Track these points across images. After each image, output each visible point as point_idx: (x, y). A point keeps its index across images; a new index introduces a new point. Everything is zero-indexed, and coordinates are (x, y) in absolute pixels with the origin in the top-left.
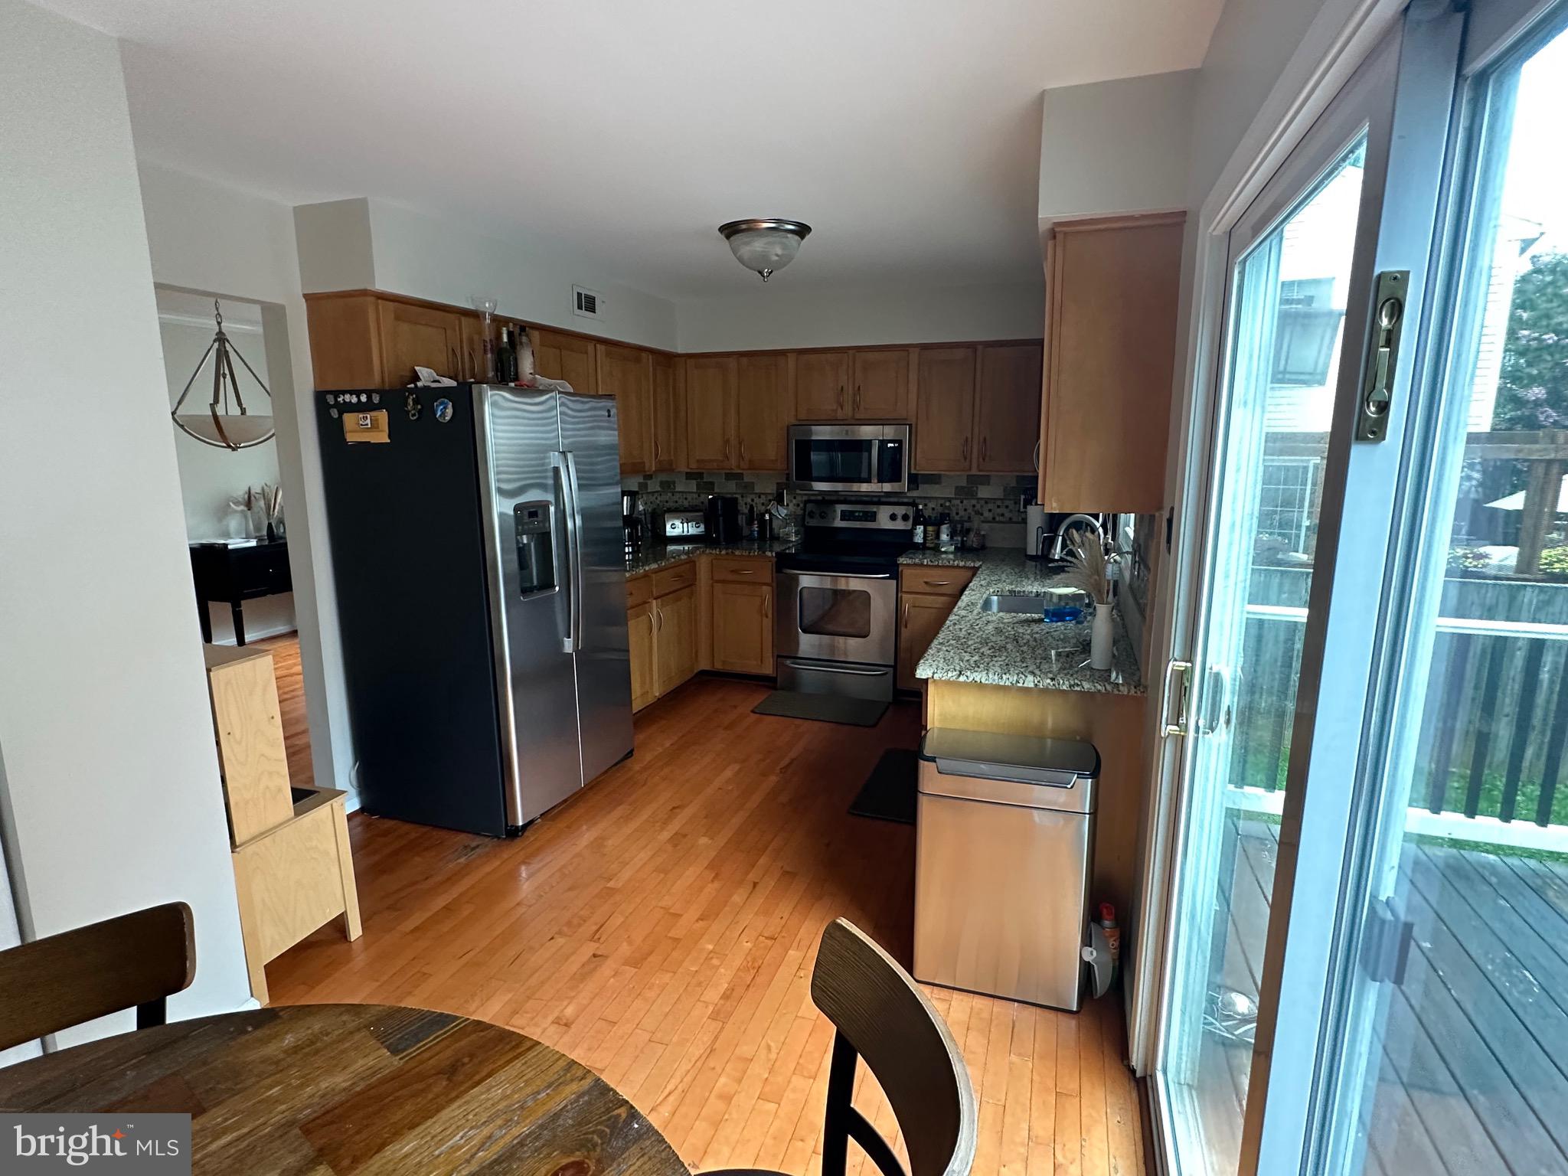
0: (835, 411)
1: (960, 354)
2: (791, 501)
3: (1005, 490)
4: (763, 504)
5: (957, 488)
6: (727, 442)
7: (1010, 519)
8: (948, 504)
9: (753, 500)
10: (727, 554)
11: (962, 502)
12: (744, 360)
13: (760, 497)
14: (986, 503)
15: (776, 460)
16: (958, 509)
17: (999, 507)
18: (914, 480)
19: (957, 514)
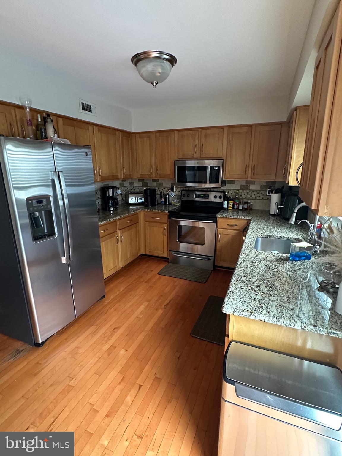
0: (193, 154)
1: (245, 129)
2: (177, 190)
3: (261, 186)
4: (166, 191)
5: (241, 185)
6: (151, 167)
7: (263, 198)
8: (237, 192)
9: (162, 190)
10: (150, 211)
11: (243, 191)
12: (158, 134)
13: (165, 188)
14: (253, 191)
15: (170, 174)
16: (241, 194)
17: (258, 193)
18: (224, 182)
19: (241, 196)
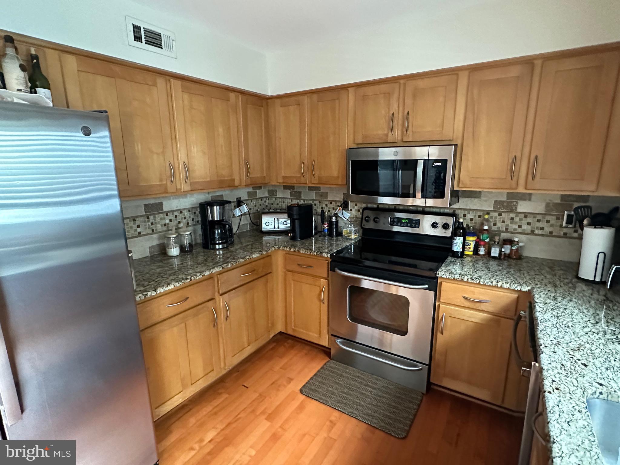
0: (387, 135)
1: (515, 71)
2: (354, 208)
3: (547, 205)
4: (334, 209)
5: (496, 202)
6: (302, 163)
7: (551, 233)
8: (486, 216)
9: (326, 205)
10: (294, 251)
11: (500, 215)
12: (315, 97)
13: (331, 203)
14: (526, 216)
15: (338, 177)
16: (495, 221)
17: (539, 221)
18: (456, 195)
19: (495, 225)
